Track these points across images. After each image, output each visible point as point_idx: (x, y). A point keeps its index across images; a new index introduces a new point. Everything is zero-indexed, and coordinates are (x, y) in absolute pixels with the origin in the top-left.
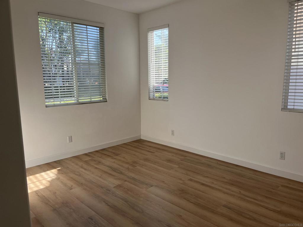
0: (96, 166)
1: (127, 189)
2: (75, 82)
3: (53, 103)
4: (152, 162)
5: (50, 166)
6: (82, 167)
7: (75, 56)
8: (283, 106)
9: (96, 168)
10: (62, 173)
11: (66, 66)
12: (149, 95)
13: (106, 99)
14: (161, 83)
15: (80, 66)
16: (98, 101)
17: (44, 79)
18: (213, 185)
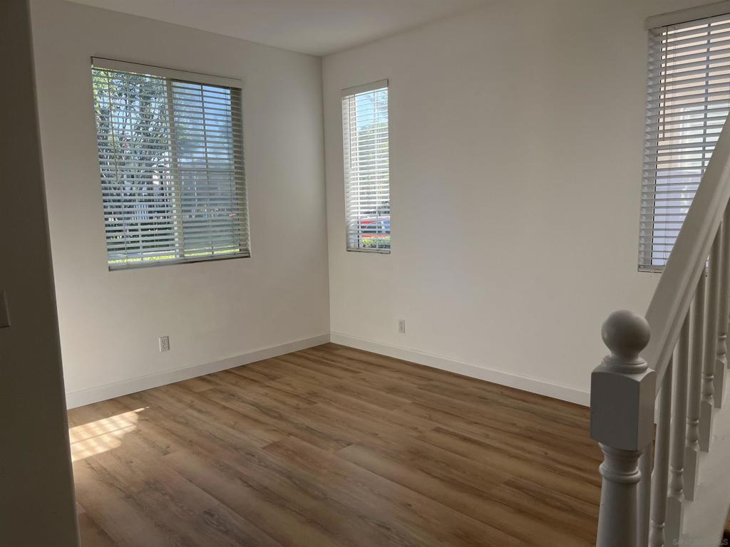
0: (223, 403)
1: (293, 451)
2: (174, 212)
3: (125, 261)
4: (353, 392)
5: (118, 404)
6: (191, 406)
7: (174, 154)
8: (642, 260)
9: (225, 408)
10: (146, 420)
11: (157, 175)
12: (348, 240)
13: (247, 250)
14: (375, 212)
15: (191, 177)
16: (230, 256)
17: (105, 207)
18: (487, 441)
